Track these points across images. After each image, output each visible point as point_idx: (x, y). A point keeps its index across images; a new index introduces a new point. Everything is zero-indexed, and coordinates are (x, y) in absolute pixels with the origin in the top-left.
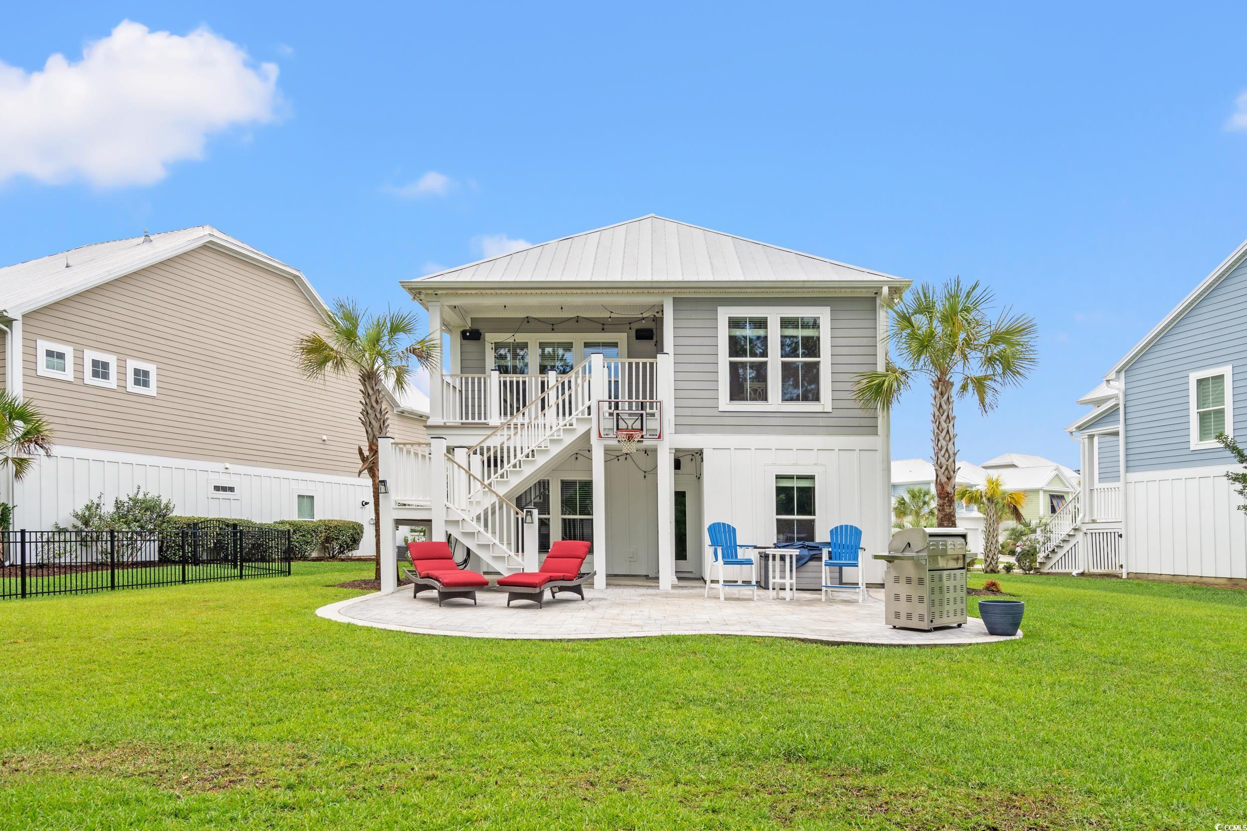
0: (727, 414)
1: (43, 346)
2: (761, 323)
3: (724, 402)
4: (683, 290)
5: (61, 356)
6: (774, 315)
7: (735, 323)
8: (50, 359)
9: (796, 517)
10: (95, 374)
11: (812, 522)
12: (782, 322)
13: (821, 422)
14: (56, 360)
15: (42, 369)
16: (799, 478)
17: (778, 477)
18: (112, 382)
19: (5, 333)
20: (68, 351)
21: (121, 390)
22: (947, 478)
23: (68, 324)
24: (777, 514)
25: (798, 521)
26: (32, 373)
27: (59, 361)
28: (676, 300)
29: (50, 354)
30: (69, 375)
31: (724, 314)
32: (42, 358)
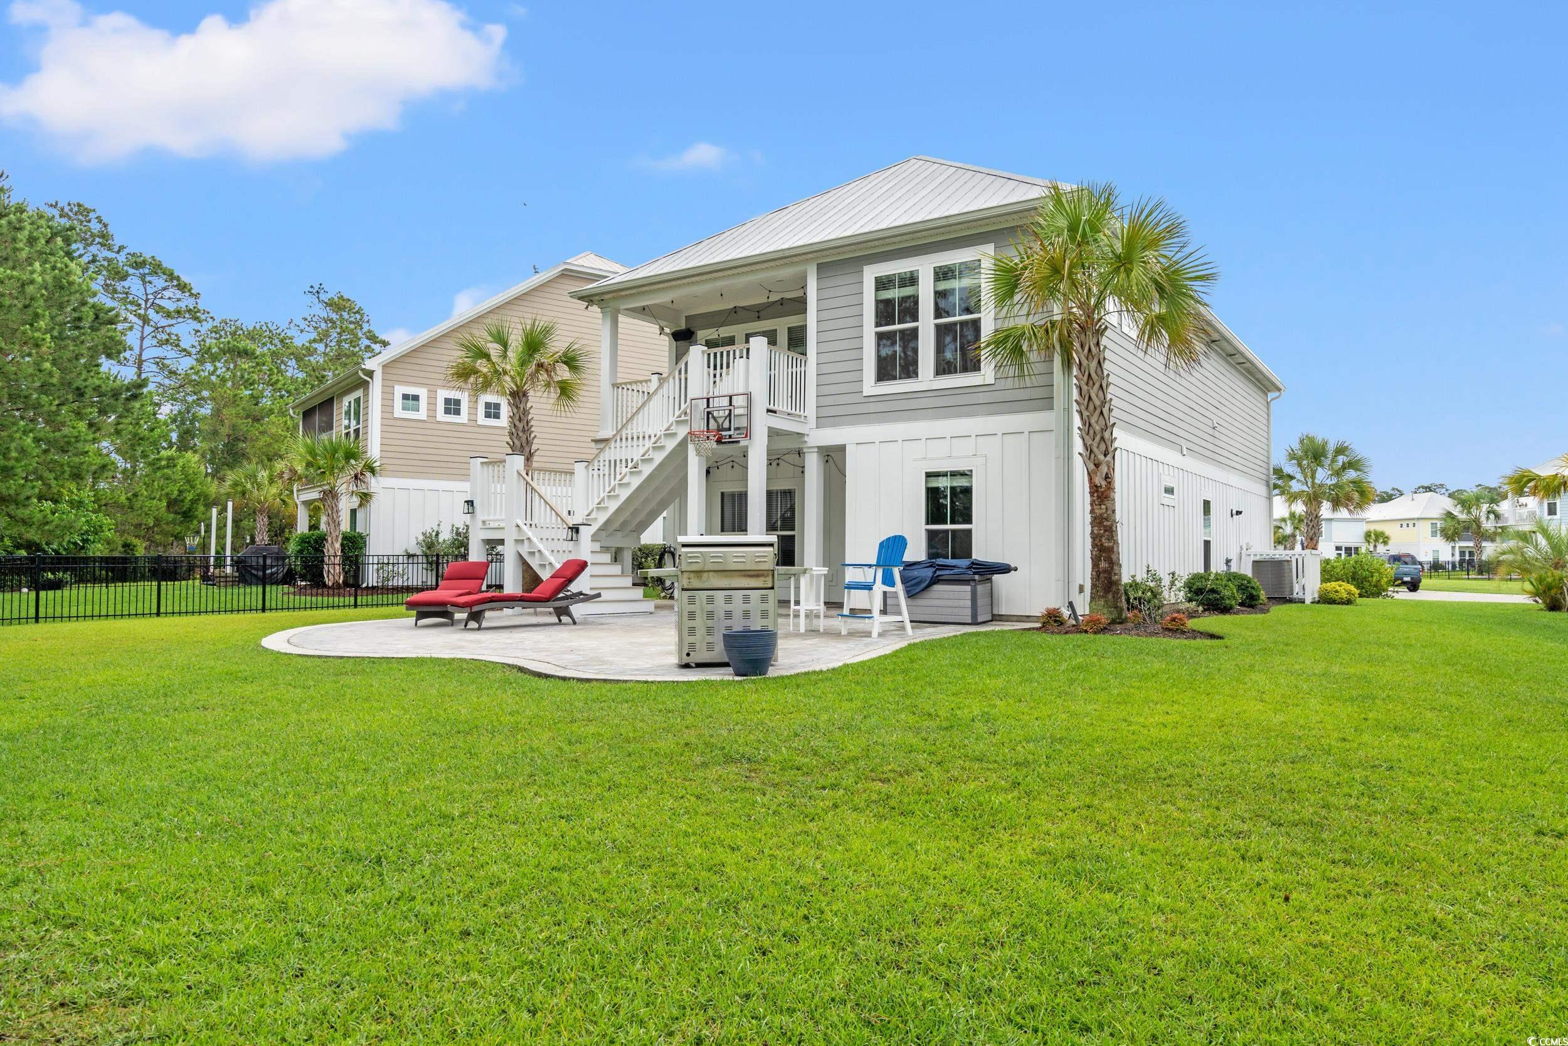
0: (872, 399)
1: (400, 390)
2: (911, 280)
3: (870, 386)
4: (827, 253)
5: (416, 398)
6: (925, 267)
7: (882, 284)
8: (405, 401)
9: (949, 527)
10: (447, 411)
11: (969, 533)
12: (936, 273)
13: (982, 398)
14: (411, 402)
15: (398, 412)
16: (954, 474)
17: (929, 475)
18: (463, 418)
19: (368, 382)
20: (422, 392)
21: (472, 423)
22: (1095, 465)
23: (423, 368)
24: (927, 523)
25: (954, 532)
26: (389, 416)
27: (415, 402)
28: (820, 267)
29: (406, 397)
30: (422, 414)
31: (871, 273)
32: (398, 402)
